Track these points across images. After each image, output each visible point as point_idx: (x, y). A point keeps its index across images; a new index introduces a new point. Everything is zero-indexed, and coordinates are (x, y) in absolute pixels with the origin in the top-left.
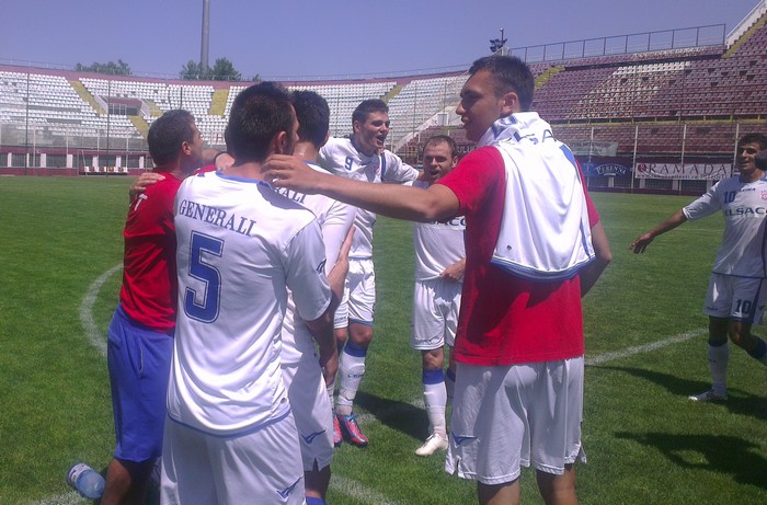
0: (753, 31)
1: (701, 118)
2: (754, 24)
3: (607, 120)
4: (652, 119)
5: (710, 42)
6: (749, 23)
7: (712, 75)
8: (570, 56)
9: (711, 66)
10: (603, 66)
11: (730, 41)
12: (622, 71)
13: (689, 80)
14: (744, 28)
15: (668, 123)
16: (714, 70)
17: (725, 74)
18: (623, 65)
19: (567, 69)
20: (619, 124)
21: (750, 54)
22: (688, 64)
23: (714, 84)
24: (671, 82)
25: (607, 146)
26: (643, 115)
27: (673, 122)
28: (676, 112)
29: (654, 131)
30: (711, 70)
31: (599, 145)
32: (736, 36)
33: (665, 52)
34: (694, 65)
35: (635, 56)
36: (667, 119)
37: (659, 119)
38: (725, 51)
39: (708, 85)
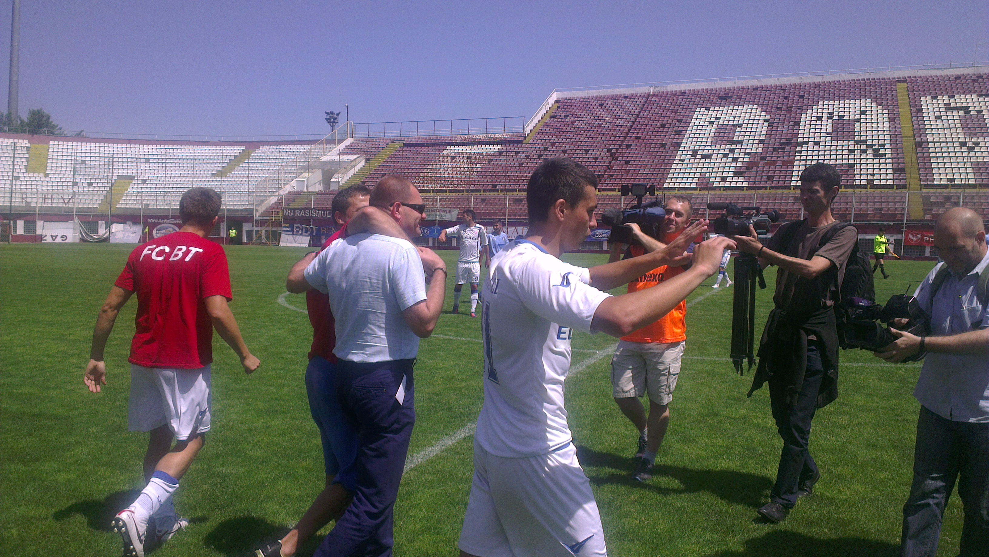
0: (542, 123)
1: (515, 191)
2: (542, 118)
3: (445, 191)
4: (479, 191)
5: (514, 130)
6: (539, 117)
7: (518, 157)
8: (406, 134)
9: (516, 150)
10: (433, 145)
11: (527, 131)
12: (451, 150)
13: (502, 160)
14: (536, 121)
15: (492, 194)
16: (519, 153)
17: (527, 156)
18: (451, 144)
19: (406, 145)
20: (456, 194)
21: (543, 141)
22: (499, 146)
23: (521, 164)
24: (489, 161)
25: (450, 212)
26: (472, 187)
27: (496, 193)
28: (496, 186)
29: (483, 200)
30: (517, 153)
31: (444, 211)
32: (531, 127)
33: (481, 136)
34: (504, 148)
35: (459, 138)
36: (490, 191)
37: (485, 191)
38: (525, 138)
39: (517, 165)
